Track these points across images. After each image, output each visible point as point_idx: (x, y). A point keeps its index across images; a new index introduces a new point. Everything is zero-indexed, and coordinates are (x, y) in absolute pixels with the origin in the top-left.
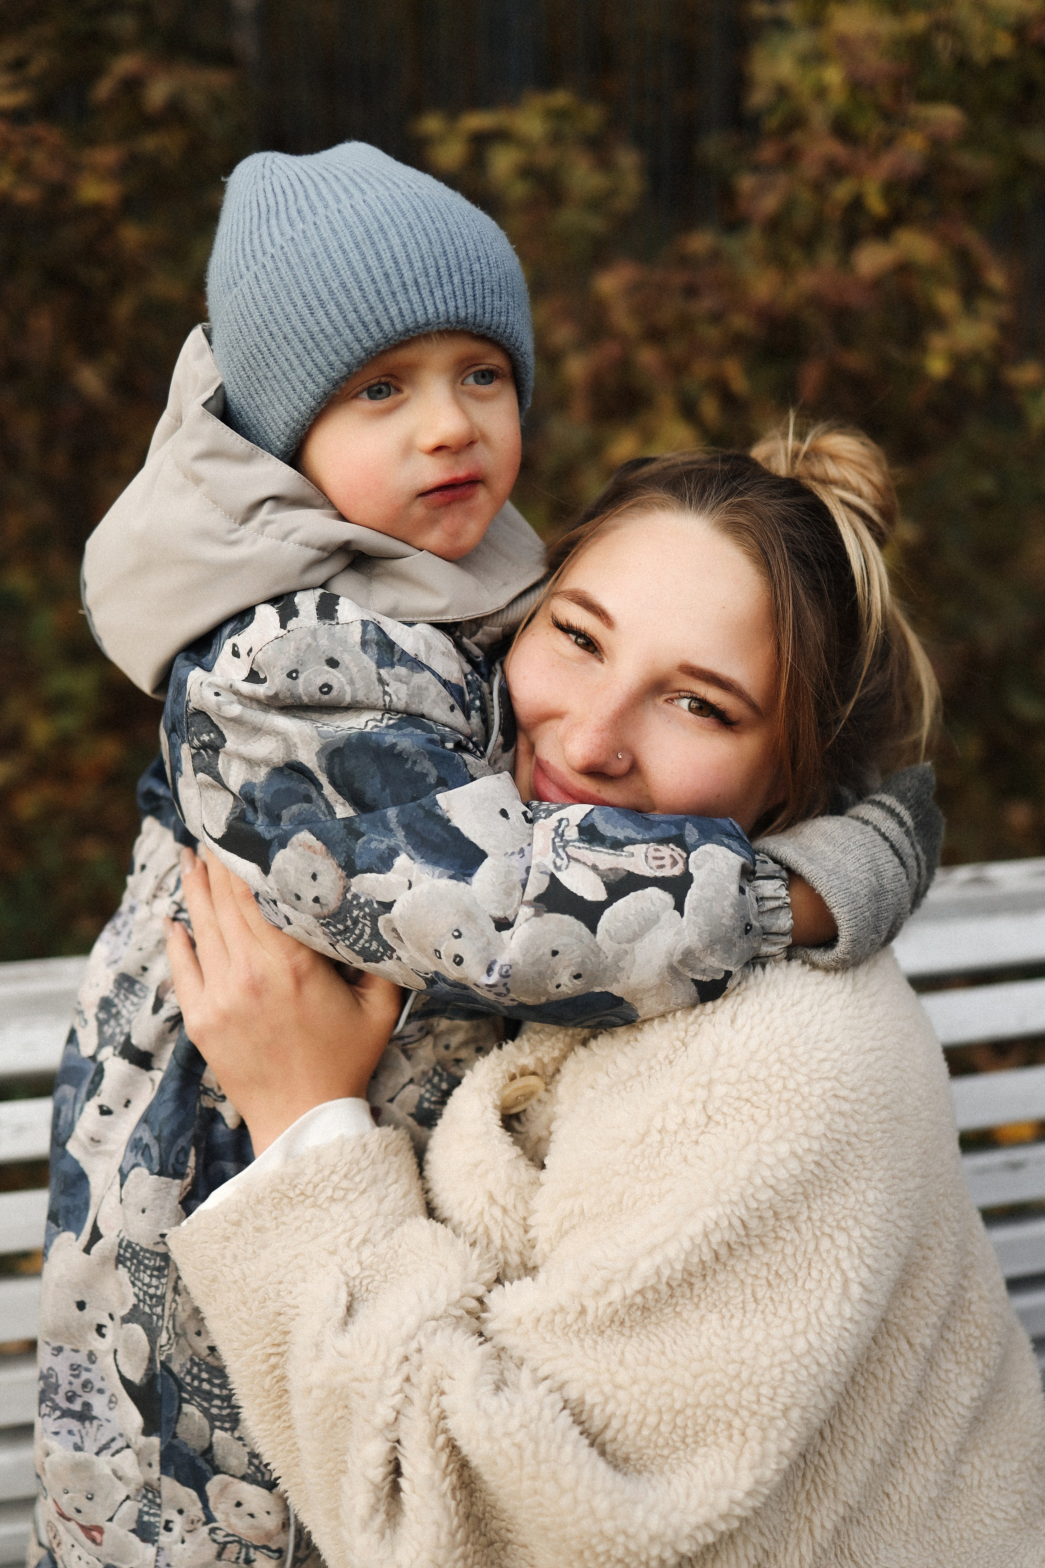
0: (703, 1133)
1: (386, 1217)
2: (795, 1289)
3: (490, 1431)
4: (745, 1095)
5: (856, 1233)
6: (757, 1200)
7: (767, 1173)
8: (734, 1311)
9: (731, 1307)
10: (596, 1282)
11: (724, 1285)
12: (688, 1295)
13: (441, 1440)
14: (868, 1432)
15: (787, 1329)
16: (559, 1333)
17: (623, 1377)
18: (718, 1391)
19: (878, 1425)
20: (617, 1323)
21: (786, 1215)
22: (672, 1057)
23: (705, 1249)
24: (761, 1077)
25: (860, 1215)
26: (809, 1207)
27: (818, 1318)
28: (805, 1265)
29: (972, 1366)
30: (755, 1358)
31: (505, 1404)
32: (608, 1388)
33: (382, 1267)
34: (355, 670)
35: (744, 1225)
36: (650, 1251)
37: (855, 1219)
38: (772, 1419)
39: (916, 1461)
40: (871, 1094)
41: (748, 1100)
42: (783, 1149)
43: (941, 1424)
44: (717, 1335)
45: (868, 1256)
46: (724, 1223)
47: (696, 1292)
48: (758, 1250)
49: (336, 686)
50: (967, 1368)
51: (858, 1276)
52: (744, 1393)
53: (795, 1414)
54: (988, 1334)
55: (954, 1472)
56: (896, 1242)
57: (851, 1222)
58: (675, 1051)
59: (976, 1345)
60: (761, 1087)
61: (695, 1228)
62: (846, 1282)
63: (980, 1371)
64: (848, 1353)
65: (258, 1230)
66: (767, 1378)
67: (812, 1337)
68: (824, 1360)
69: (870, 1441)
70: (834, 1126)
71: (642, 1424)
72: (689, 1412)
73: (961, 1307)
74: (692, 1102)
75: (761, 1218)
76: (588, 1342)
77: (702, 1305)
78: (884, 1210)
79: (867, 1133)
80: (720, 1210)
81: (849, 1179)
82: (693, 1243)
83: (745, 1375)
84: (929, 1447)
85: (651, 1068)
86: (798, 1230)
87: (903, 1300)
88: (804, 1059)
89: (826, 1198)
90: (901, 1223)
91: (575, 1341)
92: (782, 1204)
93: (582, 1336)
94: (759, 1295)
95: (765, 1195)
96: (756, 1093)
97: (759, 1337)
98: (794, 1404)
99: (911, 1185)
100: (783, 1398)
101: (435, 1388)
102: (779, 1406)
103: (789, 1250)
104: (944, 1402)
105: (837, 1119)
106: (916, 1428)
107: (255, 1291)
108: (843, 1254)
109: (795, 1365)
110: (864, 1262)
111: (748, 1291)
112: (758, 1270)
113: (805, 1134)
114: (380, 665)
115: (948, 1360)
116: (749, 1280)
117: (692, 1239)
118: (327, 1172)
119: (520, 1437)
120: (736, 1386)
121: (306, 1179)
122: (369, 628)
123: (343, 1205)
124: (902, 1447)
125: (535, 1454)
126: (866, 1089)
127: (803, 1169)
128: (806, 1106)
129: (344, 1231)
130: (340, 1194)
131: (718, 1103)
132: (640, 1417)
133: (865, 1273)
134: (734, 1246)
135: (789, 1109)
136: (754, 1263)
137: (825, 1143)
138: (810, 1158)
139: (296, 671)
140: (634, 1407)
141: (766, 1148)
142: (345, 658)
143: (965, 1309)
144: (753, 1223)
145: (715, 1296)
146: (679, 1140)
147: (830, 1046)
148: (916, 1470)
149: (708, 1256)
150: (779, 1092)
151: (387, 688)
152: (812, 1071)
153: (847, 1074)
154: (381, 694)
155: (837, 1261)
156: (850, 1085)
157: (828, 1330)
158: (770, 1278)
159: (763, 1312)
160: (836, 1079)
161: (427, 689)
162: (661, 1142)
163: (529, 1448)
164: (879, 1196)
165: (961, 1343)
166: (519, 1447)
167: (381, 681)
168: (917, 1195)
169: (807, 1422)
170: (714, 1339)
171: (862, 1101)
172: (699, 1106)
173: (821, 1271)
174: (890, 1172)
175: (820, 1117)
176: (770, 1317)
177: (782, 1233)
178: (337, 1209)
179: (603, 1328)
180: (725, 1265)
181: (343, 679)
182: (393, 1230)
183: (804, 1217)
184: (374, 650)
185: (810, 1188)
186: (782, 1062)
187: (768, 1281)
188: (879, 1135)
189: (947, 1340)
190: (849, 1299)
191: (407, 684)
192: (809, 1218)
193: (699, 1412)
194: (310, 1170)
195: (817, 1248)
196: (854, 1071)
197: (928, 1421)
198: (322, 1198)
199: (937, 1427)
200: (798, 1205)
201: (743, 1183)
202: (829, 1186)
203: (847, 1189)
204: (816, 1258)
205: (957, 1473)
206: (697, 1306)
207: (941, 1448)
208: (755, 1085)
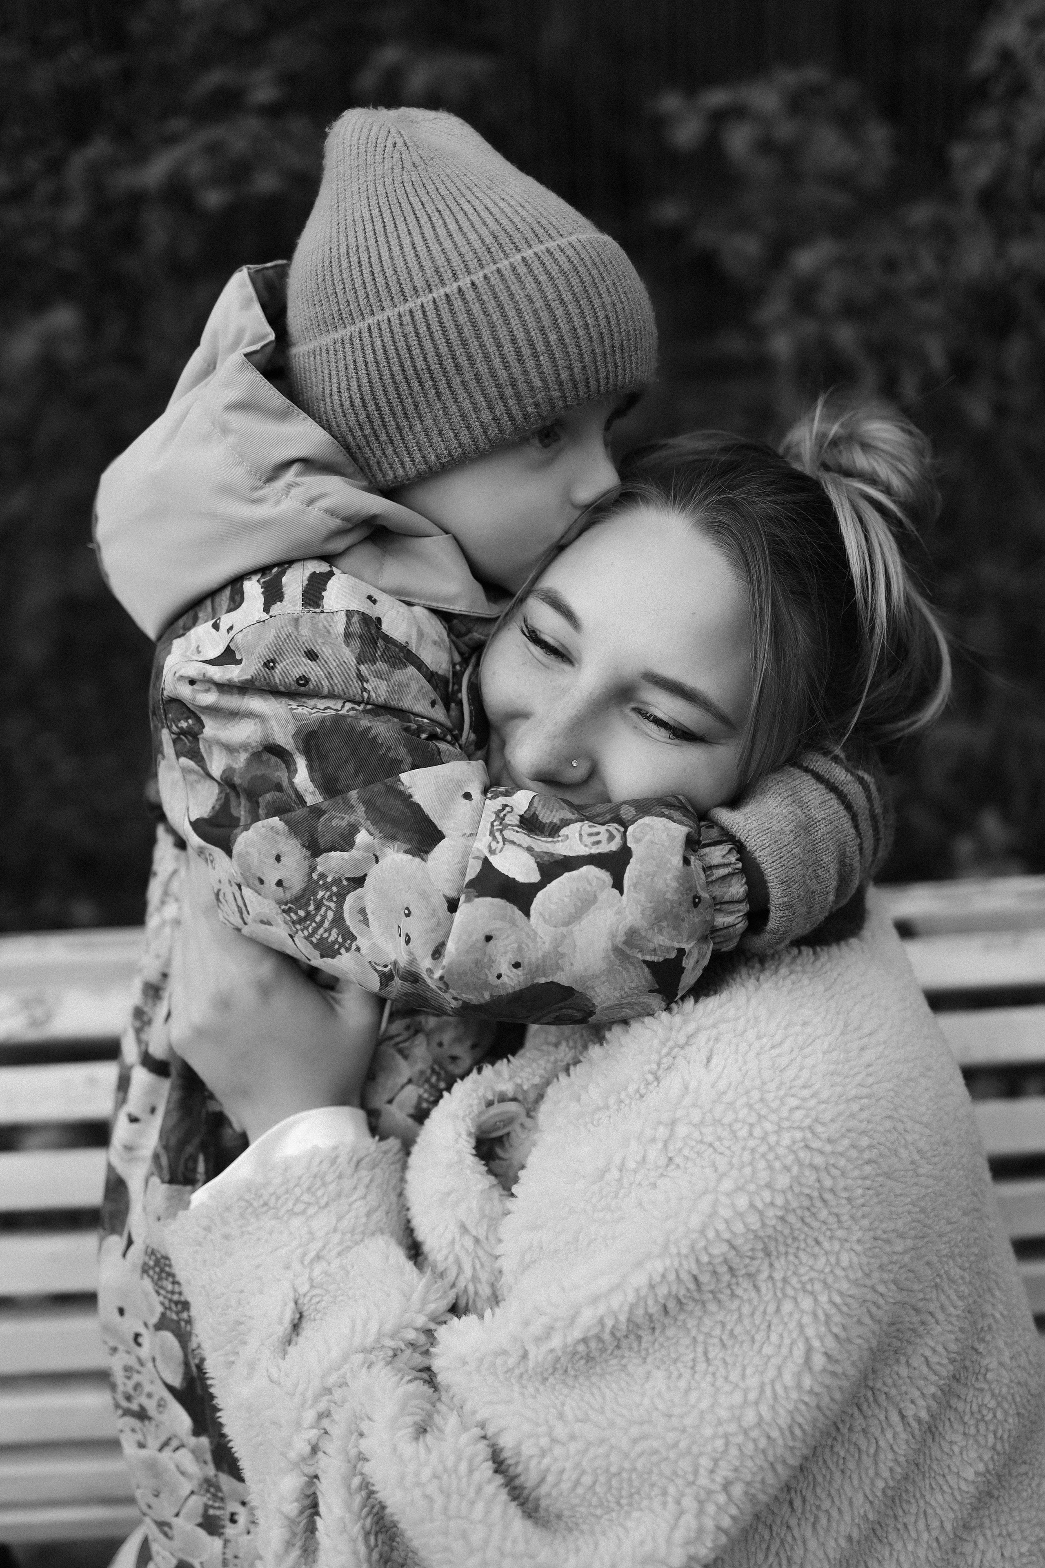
0: (662, 1175)
1: (343, 1234)
2: (751, 1353)
3: (402, 1478)
4: (709, 1139)
5: (823, 1298)
6: (709, 1254)
7: (722, 1227)
8: (682, 1370)
9: (679, 1365)
10: (537, 1327)
11: (674, 1341)
12: (636, 1349)
13: (356, 1481)
14: (845, 1507)
15: (737, 1398)
16: (501, 1378)
17: (561, 1431)
18: (655, 1458)
19: (859, 1499)
20: (560, 1371)
21: (743, 1272)
22: (643, 1091)
23: (650, 1302)
24: (725, 1121)
25: (830, 1280)
26: (771, 1265)
27: (773, 1388)
28: (764, 1327)
29: (981, 1440)
30: (697, 1427)
31: (422, 1450)
32: (544, 1441)
33: (332, 1287)
34: (333, 664)
35: (695, 1279)
36: (595, 1300)
37: (825, 1283)
38: (710, 1492)
39: (905, 1536)
40: (853, 1146)
41: (711, 1145)
42: (742, 1202)
43: (937, 1499)
44: (660, 1394)
45: (836, 1324)
46: (672, 1277)
47: (644, 1345)
48: (712, 1307)
49: (313, 679)
50: (977, 1441)
51: (823, 1345)
52: (681, 1463)
53: (737, 1490)
54: (1006, 1405)
55: (954, 1550)
56: (874, 1310)
57: (818, 1286)
58: (648, 1084)
59: (989, 1417)
60: (725, 1134)
61: (639, 1280)
62: (809, 1350)
63: (990, 1444)
64: (806, 1427)
65: (226, 1237)
66: (709, 1448)
67: (764, 1410)
68: (775, 1434)
69: (847, 1518)
70: (804, 1181)
71: (577, 1483)
72: (625, 1475)
73: (976, 1374)
74: (654, 1140)
75: (714, 1272)
76: (531, 1390)
77: (649, 1359)
78: (860, 1274)
79: (845, 1189)
80: (668, 1262)
81: (821, 1238)
82: (638, 1294)
83: (683, 1445)
84: (921, 1525)
85: (621, 1102)
86: (757, 1288)
87: (895, 1368)
88: (774, 1105)
89: (791, 1258)
90: (882, 1289)
91: (516, 1388)
92: (738, 1260)
93: (524, 1382)
94: (711, 1355)
95: (718, 1249)
96: (720, 1139)
97: (704, 1404)
98: (737, 1479)
99: (899, 1248)
100: (724, 1471)
101: (353, 1426)
102: (719, 1479)
103: (746, 1310)
104: (944, 1476)
105: (807, 1172)
106: (908, 1502)
107: (218, 1297)
108: (807, 1320)
109: (740, 1439)
110: (830, 1331)
111: (700, 1349)
112: (712, 1328)
113: (768, 1186)
114: (360, 661)
115: (955, 1431)
116: (701, 1338)
117: (637, 1290)
118: (291, 1185)
119: (432, 1489)
120: (672, 1455)
121: (271, 1189)
122: (354, 620)
123: (301, 1219)
124: (891, 1522)
125: (445, 1509)
126: (846, 1142)
127: (764, 1225)
128: (771, 1156)
129: (300, 1246)
130: (300, 1207)
131: (679, 1144)
132: (574, 1477)
133: (830, 1342)
134: (684, 1301)
135: (754, 1158)
136: (707, 1321)
137: (790, 1196)
138: (771, 1213)
139: (273, 661)
140: (568, 1465)
141: (723, 1199)
142: (325, 651)
143: (980, 1377)
144: (704, 1278)
145: (664, 1352)
146: (637, 1181)
147: (806, 1093)
148: (905, 1545)
149: (653, 1309)
150: (745, 1139)
151: (365, 685)
152: (781, 1119)
153: (824, 1124)
154: (359, 691)
155: (801, 1327)
156: (824, 1136)
157: (783, 1402)
158: (724, 1337)
159: (714, 1374)
160: (810, 1128)
161: (408, 685)
162: (619, 1180)
163: (439, 1501)
164: (855, 1260)
165: (972, 1413)
166: (429, 1498)
167: (361, 677)
168: (907, 1258)
169: (752, 1499)
170: (657, 1401)
171: (842, 1154)
172: (660, 1145)
173: (781, 1336)
174: (871, 1233)
175: (787, 1169)
176: (720, 1382)
177: (739, 1291)
178: (296, 1222)
179: (545, 1375)
180: (676, 1320)
181: (321, 673)
182: (349, 1248)
183: (765, 1275)
184: (356, 643)
185: (772, 1246)
186: (750, 1106)
187: (721, 1341)
188: (860, 1191)
189: (956, 1409)
190: (810, 1369)
191: (388, 681)
192: (771, 1278)
193: (634, 1476)
194: (278, 1181)
195: (778, 1310)
196: (832, 1120)
197: (923, 1496)
198: (283, 1211)
199: (933, 1503)
200: (756, 1263)
201: (694, 1236)
202: (796, 1245)
203: (817, 1249)
204: (775, 1321)
205: (958, 1551)
206: (644, 1360)
207: (935, 1524)
208: (719, 1130)
